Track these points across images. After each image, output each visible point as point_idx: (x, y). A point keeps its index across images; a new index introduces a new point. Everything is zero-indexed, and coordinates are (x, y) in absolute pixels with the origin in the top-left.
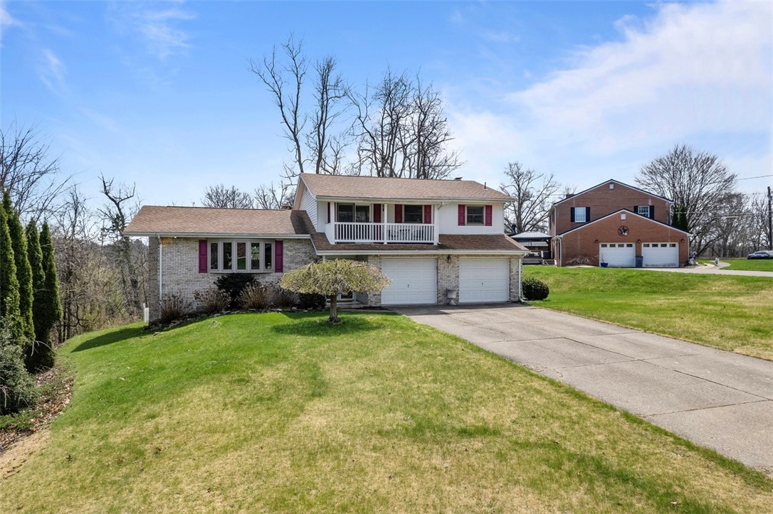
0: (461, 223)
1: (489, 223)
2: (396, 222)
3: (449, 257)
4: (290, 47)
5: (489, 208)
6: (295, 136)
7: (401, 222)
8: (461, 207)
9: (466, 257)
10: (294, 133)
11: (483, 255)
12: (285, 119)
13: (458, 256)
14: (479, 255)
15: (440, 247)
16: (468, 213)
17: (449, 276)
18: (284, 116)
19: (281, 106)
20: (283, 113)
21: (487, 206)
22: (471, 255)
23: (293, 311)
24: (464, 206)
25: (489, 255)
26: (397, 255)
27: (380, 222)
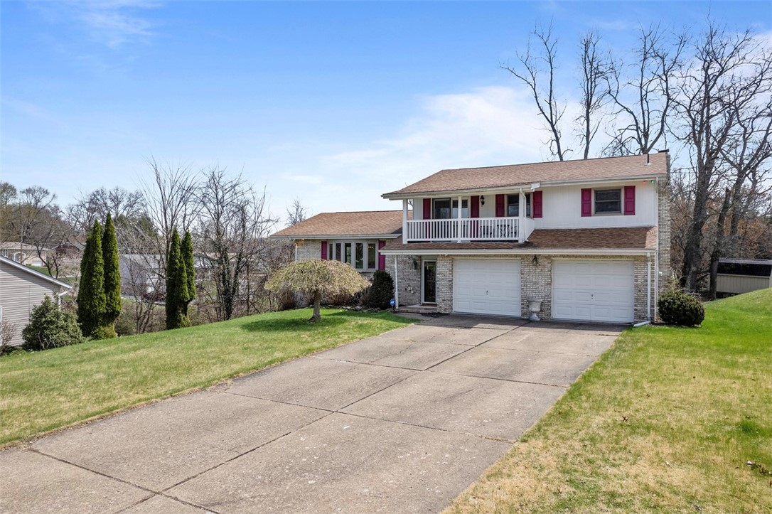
0: (586, 212)
1: (630, 210)
2: (497, 216)
3: (535, 258)
4: (539, 32)
5: (630, 190)
6: (553, 126)
7: (503, 216)
8: (586, 193)
9: (562, 258)
10: (551, 123)
11: (586, 256)
12: (541, 110)
13: (549, 257)
14: (580, 256)
15: (526, 245)
16: (596, 199)
17: (536, 283)
18: (540, 107)
19: (536, 97)
20: (538, 104)
21: (627, 188)
22: (568, 256)
23: (356, 310)
24: (591, 189)
25: (597, 256)
26: (470, 256)
27: (478, 216)
